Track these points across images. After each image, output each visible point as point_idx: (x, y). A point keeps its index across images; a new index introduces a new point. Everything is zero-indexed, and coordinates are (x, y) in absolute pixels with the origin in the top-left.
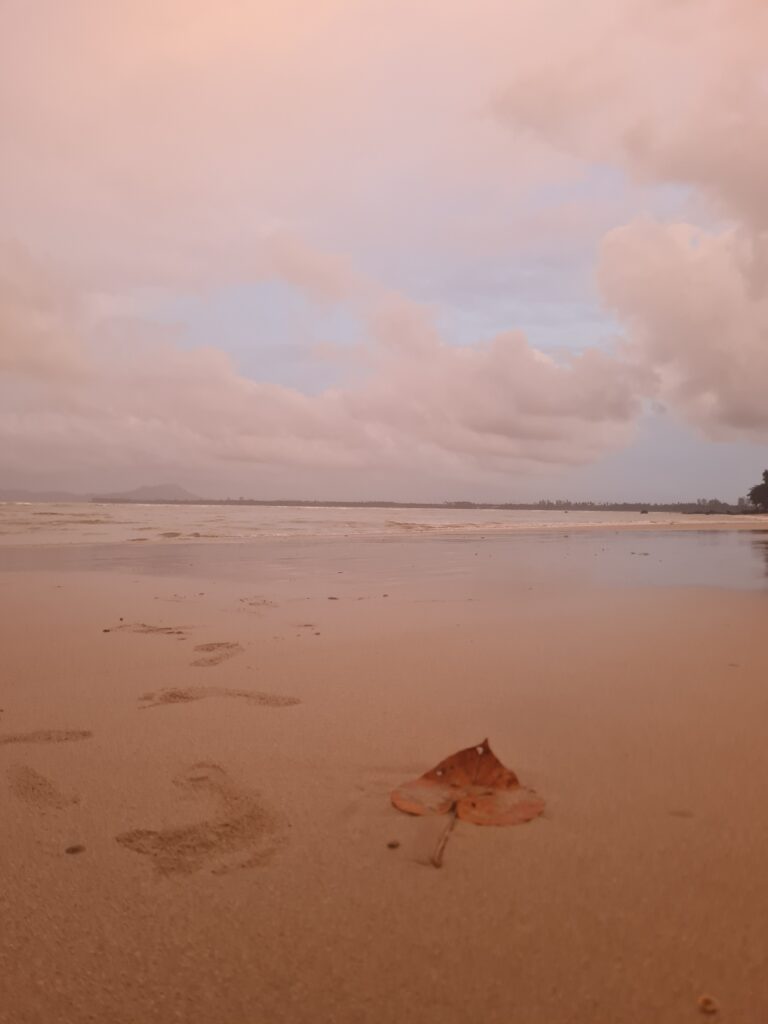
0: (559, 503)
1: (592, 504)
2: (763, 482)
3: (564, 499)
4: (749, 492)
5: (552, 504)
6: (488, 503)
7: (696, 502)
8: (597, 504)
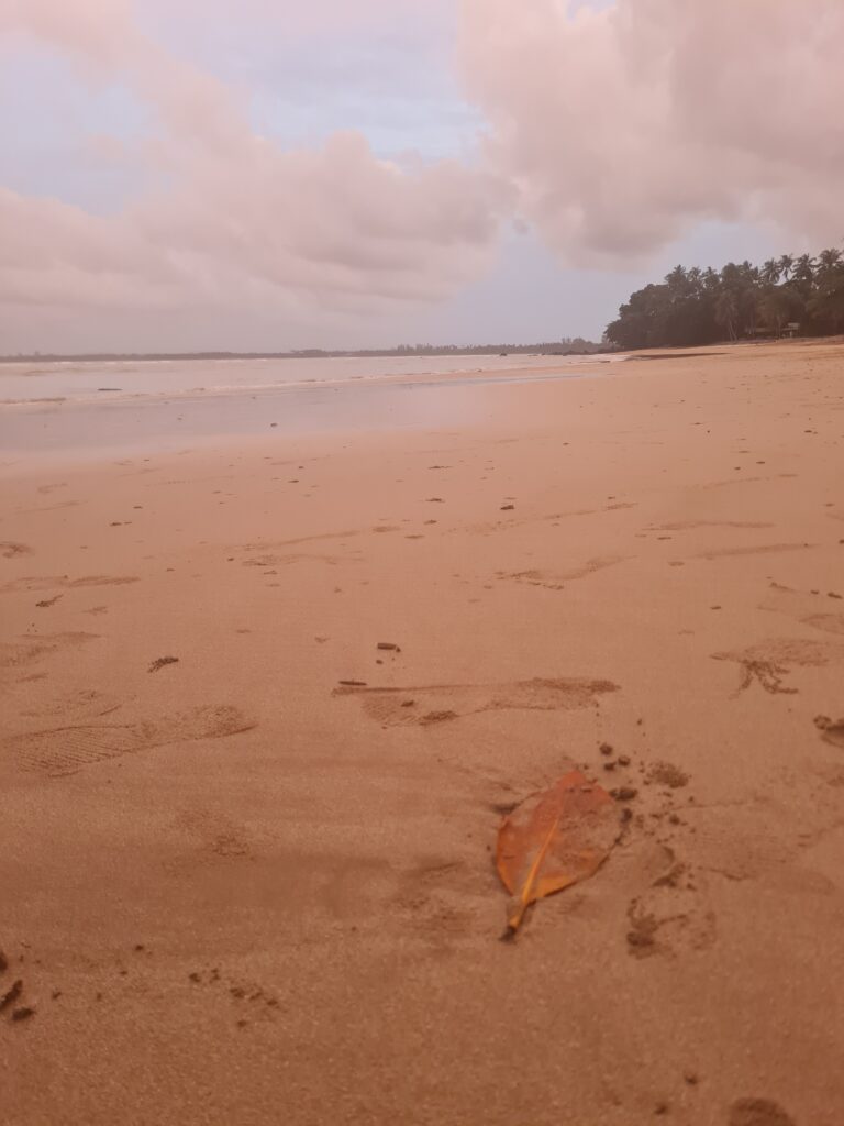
0: (419, 347)
1: (455, 348)
2: (619, 318)
3: (424, 343)
4: (606, 328)
5: (412, 349)
6: (340, 349)
7: (561, 342)
8: (459, 347)
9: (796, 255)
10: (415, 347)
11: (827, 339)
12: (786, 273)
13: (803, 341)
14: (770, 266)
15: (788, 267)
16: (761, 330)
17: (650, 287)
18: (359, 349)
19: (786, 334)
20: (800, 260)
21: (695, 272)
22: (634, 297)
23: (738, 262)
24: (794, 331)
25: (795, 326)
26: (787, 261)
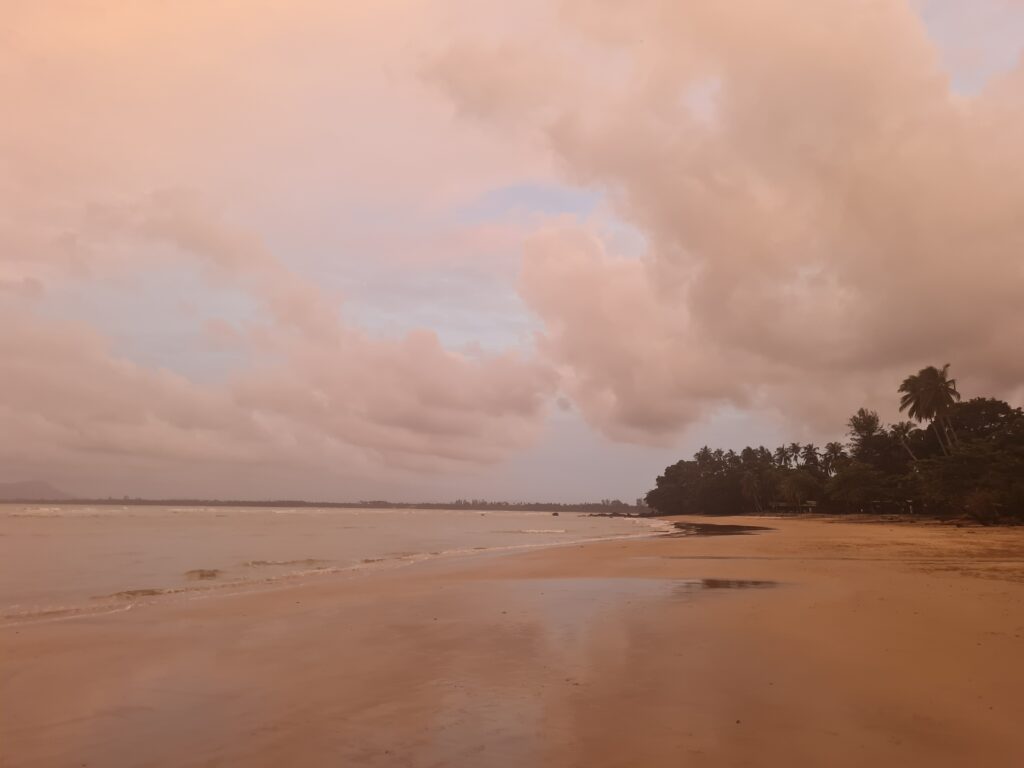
0: (475, 502)
1: (507, 504)
2: (657, 486)
3: (480, 499)
4: (645, 496)
5: (468, 504)
6: (405, 502)
7: (600, 502)
8: (510, 504)
9: (803, 444)
10: (471, 502)
11: (845, 517)
12: (796, 459)
13: (823, 517)
14: (781, 451)
15: (797, 452)
16: (782, 504)
17: (681, 462)
18: (421, 502)
19: (807, 509)
20: (805, 448)
21: (719, 452)
22: (669, 470)
23: (755, 446)
24: (813, 508)
25: (813, 503)
26: (795, 448)
